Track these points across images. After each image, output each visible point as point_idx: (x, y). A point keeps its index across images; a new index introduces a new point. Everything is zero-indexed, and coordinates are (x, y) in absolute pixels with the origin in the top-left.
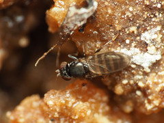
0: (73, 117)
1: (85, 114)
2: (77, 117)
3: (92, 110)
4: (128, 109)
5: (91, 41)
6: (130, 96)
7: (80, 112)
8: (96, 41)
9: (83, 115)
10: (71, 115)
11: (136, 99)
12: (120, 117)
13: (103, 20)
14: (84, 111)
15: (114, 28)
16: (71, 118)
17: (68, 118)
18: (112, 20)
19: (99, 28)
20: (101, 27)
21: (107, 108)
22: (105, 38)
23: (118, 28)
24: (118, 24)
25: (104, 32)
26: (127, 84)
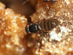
0: (8, 26)
1: (14, 30)
2: (9, 28)
3: (17, 32)
4: (29, 45)
5: (43, 9)
6: (35, 42)
7: (13, 28)
8: (45, 11)
9: (12, 30)
10: (9, 25)
11: (36, 45)
12: (23, 44)
13: (55, 7)
14: (14, 29)
15: (56, 14)
16: (7, 26)
17: (6, 25)
18: (58, 10)
19: (51, 7)
20: (52, 8)
21: (23, 37)
22: (49, 13)
23: (57, 15)
24: (58, 14)
25: (51, 11)
26: (38, 37)
